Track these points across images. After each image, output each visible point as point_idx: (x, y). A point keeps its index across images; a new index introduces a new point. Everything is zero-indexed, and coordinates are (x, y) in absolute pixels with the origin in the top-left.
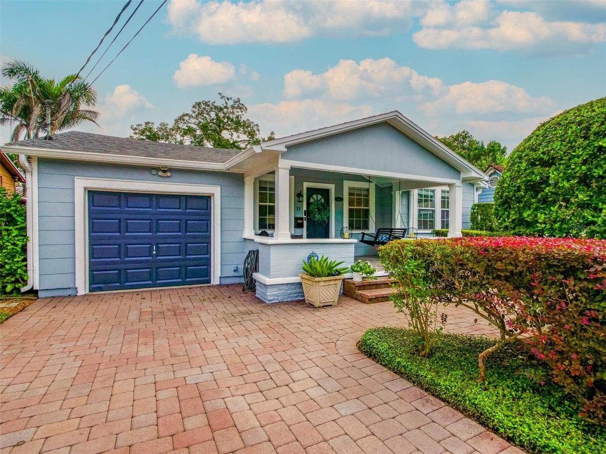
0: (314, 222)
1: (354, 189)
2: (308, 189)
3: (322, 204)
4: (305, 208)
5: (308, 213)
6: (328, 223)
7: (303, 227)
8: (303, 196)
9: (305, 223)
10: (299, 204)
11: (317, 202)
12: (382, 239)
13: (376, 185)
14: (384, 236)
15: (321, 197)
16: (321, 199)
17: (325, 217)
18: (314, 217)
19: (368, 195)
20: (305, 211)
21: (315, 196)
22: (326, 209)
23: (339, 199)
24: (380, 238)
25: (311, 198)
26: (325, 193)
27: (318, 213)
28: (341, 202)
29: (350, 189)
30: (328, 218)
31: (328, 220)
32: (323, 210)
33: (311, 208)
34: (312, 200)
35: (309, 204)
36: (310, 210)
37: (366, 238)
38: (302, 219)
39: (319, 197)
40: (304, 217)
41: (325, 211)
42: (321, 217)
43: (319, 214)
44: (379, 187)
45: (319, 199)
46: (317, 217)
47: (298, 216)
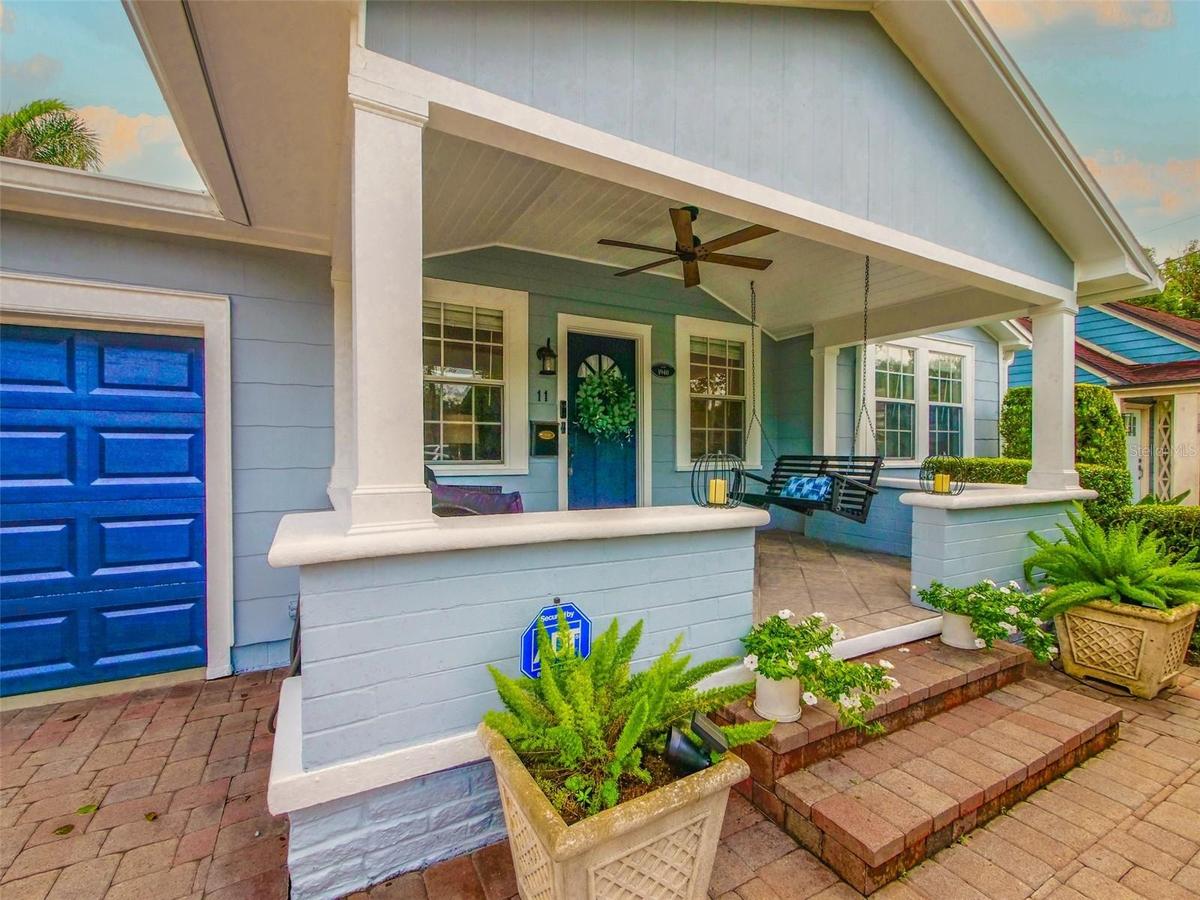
0: (592, 436)
1: (703, 342)
2: (573, 337)
3: (617, 385)
4: (562, 394)
5: (572, 409)
6: (634, 440)
7: (556, 453)
8: (555, 356)
9: (563, 439)
10: (544, 383)
11: (601, 378)
12: (799, 489)
13: (762, 332)
14: (805, 480)
15: (612, 362)
16: (612, 367)
17: (625, 422)
18: (591, 424)
19: (739, 363)
20: (563, 403)
21: (593, 360)
22: (627, 397)
23: (663, 370)
24: (793, 487)
25: (583, 366)
26: (623, 351)
27: (602, 408)
28: (670, 379)
29: (693, 341)
30: (633, 425)
31: (633, 432)
32: (618, 402)
33: (581, 394)
34: (584, 372)
35: (574, 383)
36: (577, 401)
37: (751, 487)
38: (553, 428)
39: (607, 363)
40: (560, 420)
41: (622, 405)
42: (613, 424)
43: (605, 413)
44: (770, 338)
45: (605, 367)
46: (602, 422)
47: (544, 416)
